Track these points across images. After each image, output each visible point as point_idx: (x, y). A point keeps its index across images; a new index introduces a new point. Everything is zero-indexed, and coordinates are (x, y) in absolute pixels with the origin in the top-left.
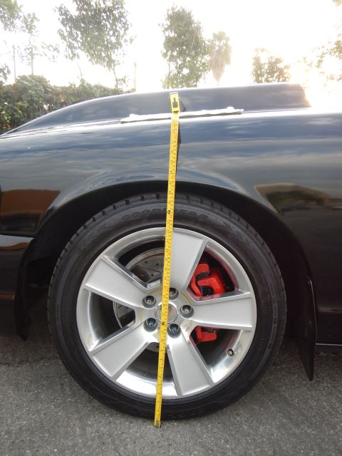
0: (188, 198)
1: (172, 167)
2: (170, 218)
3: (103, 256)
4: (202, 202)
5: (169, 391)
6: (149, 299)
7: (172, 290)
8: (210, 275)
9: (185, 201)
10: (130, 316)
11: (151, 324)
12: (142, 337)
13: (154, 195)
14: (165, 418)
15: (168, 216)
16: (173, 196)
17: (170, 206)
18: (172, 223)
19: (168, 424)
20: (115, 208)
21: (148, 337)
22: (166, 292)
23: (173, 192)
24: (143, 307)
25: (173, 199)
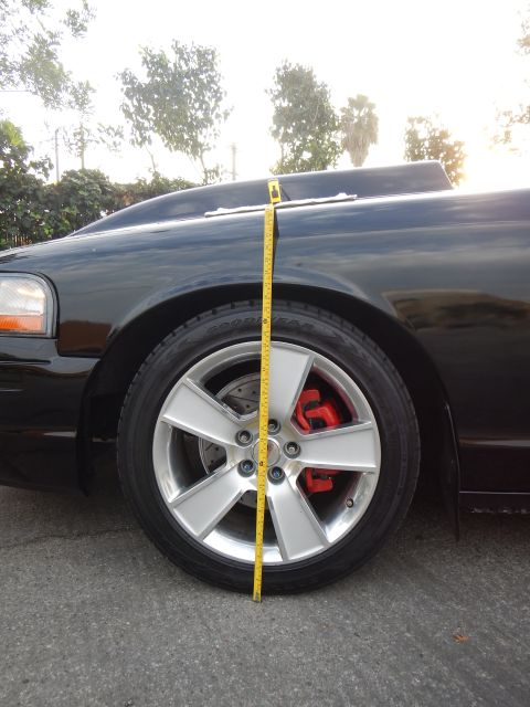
0: (289, 305)
1: (267, 265)
2: (266, 329)
3: (185, 379)
4: (306, 309)
5: (273, 557)
7: (273, 422)
8: (321, 404)
9: (285, 308)
10: (220, 459)
11: (247, 467)
12: (235, 484)
13: (247, 302)
15: (264, 326)
16: (270, 301)
17: (266, 314)
18: (269, 334)
20: (199, 319)
21: (243, 484)
22: (263, 423)
23: (270, 296)
24: (236, 445)
25: (269, 305)
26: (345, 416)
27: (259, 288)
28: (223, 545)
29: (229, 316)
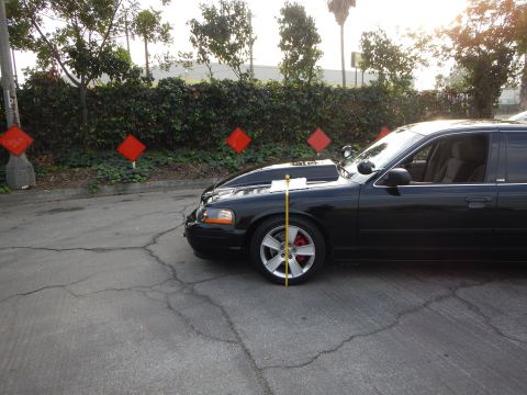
0: (293, 217)
2: (287, 222)
3: (268, 235)
5: (290, 276)
6: (282, 247)
7: (289, 244)
8: (301, 239)
9: (291, 218)
10: (276, 253)
11: (283, 255)
12: (280, 259)
13: (282, 216)
14: (289, 285)
17: (287, 219)
18: (288, 224)
19: (291, 287)
21: (283, 259)
22: (287, 245)
23: (288, 215)
24: (280, 250)
25: (288, 217)
26: (307, 242)
27: (284, 213)
28: (277, 273)
29: (277, 220)
